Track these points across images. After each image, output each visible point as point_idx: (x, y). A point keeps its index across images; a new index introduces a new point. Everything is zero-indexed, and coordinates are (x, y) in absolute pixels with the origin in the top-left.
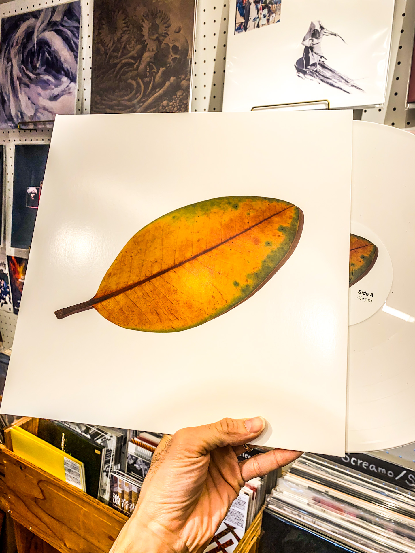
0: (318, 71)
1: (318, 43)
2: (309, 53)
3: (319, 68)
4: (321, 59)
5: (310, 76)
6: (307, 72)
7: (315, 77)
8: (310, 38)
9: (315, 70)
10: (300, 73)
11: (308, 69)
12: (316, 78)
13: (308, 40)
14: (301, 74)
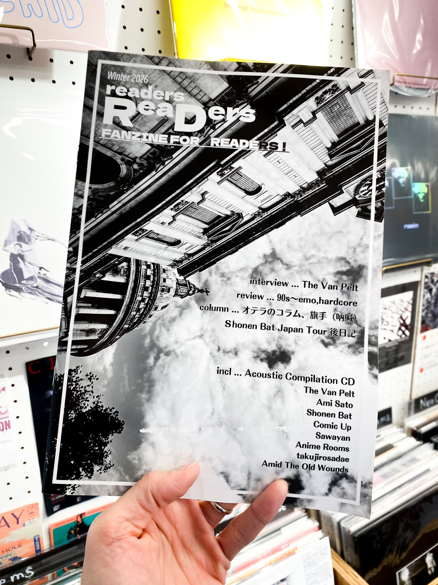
0: (39, 287)
1: (30, 249)
2: (19, 262)
3: (40, 283)
4: (40, 271)
5: (29, 294)
6: (23, 288)
7: (38, 295)
8: (16, 242)
9: (35, 285)
10: (11, 290)
11: (24, 284)
12: (40, 297)
13: (12, 245)
14: (13, 292)
